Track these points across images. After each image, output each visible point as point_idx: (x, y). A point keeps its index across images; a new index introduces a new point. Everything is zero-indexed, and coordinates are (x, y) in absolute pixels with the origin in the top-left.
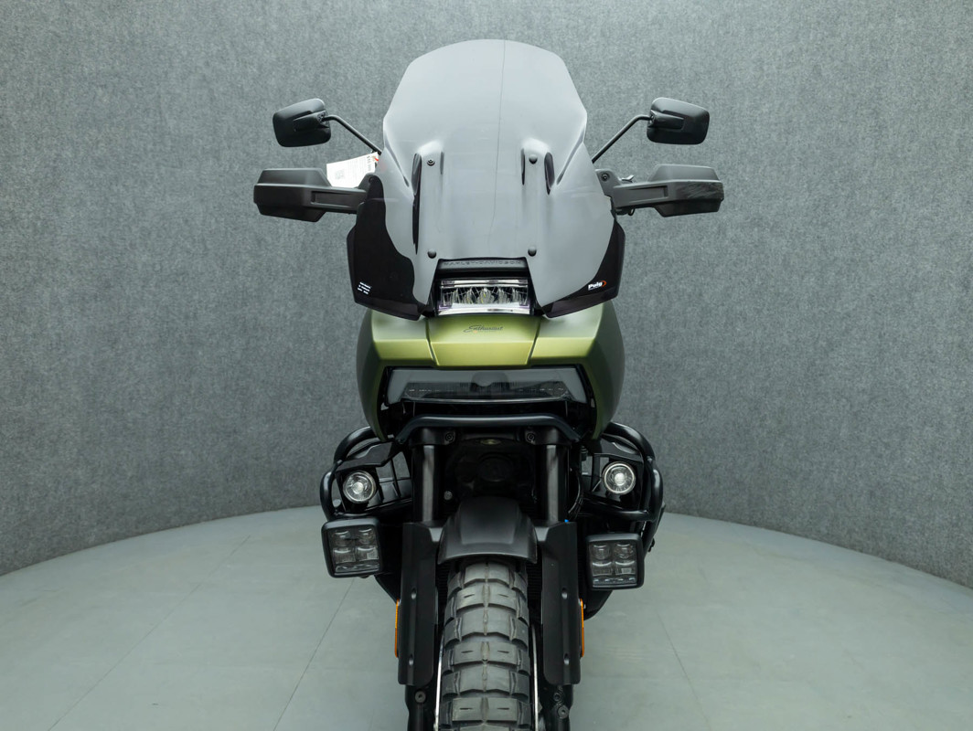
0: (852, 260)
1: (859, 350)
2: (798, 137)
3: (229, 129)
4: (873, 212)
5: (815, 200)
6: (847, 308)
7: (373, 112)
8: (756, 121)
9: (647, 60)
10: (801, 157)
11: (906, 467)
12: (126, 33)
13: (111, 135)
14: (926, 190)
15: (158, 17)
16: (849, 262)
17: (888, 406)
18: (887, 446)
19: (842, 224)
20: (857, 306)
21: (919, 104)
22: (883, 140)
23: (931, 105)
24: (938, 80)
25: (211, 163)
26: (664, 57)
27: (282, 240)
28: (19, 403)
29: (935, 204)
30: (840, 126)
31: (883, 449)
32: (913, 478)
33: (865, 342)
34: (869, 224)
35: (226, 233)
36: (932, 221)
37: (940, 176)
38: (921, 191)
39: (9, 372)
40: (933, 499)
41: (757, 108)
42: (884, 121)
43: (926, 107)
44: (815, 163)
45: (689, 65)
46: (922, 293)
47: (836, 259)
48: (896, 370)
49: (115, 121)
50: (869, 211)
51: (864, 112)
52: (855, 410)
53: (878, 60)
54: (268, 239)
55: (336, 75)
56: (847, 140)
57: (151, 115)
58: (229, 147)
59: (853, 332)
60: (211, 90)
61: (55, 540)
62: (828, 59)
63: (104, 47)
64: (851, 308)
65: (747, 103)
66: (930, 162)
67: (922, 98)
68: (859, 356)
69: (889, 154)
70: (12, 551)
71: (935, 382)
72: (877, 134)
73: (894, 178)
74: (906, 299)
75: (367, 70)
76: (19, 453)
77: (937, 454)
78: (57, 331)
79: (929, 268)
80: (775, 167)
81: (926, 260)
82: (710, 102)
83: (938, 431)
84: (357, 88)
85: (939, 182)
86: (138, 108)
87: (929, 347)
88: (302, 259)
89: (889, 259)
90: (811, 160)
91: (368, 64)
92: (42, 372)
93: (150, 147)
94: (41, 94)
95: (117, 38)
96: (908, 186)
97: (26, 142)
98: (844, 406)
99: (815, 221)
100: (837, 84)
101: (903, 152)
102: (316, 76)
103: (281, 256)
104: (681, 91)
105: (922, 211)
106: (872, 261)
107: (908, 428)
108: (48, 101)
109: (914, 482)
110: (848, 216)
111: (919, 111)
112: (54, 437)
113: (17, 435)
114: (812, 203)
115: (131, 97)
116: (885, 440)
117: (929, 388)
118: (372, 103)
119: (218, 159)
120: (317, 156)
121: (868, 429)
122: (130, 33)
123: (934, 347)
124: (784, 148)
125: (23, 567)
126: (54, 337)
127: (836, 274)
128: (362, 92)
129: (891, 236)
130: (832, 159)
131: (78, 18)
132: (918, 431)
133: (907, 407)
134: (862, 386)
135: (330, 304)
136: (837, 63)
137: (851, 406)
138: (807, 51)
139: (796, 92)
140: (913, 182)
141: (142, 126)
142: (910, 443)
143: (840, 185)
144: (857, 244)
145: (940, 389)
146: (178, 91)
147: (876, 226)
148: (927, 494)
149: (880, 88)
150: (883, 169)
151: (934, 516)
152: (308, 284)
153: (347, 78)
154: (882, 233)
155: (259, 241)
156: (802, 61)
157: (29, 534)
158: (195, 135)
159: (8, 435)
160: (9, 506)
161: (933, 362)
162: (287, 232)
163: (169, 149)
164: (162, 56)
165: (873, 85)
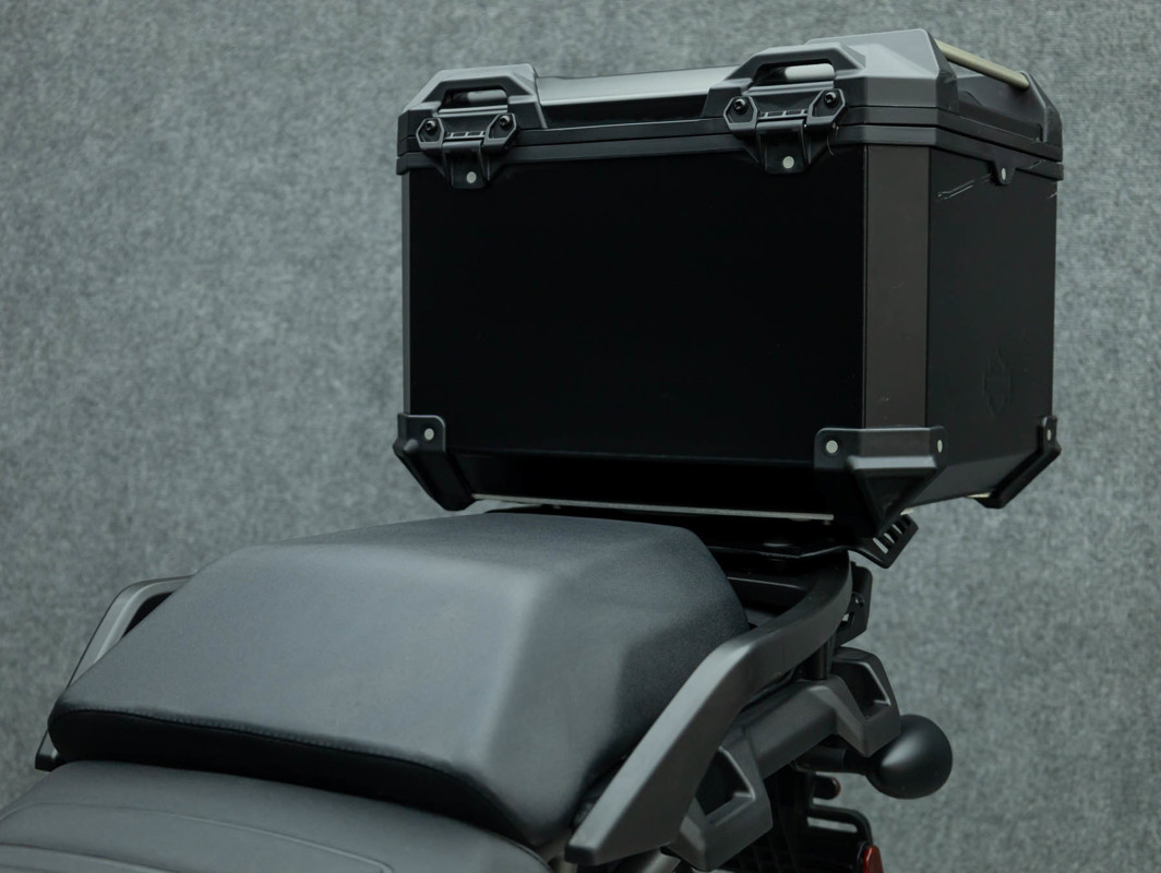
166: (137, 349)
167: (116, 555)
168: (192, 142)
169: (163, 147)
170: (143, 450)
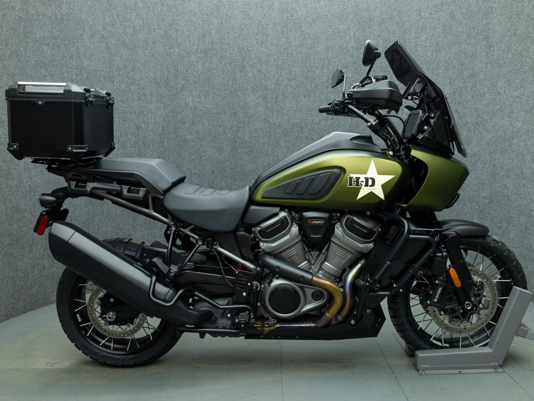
0: (476, 123)
1: (482, 174)
2: (443, 54)
3: (118, 65)
4: (487, 95)
5: (454, 89)
6: (474, 150)
7: (199, 50)
8: (418, 45)
9: (355, 13)
10: (445, 64)
11: (510, 240)
12: (58, 14)
13: (53, 72)
14: (517, 81)
15: (76, 3)
16: (475, 124)
17: (500, 206)
18: (500, 228)
19: (469, 102)
20: (480, 149)
21: (511, 32)
22: (491, 53)
23: (518, 32)
24: (521, 17)
25: (109, 84)
26: (364, 11)
27: (150, 126)
28: (10, 225)
29: (522, 89)
30: (467, 46)
31: (498, 230)
32: (515, 246)
33: (485, 170)
34: (485, 102)
35: (119, 124)
36: (521, 98)
37: (524, 73)
38: (514, 82)
39: (4, 208)
40: (527, 257)
41: (419, 38)
42: (492, 42)
43: (515, 34)
44: (453, 68)
45: (378, 15)
46: (517, 140)
47: (467, 122)
48: (504, 185)
49: (54, 64)
50: (485, 94)
51: (480, 37)
52: (481, 208)
53: (487, 8)
54: (143, 125)
55: (177, 31)
56: (471, 54)
57: (74, 59)
58: (119, 75)
59: (478, 164)
60: (107, 43)
61: (34, 299)
62: (459, 8)
63: (47, 22)
64: (476, 150)
65: (413, 35)
66: (519, 65)
67: (512, 28)
68: (482, 178)
69: (495, 61)
70: (11, 307)
71: (526, 190)
72: (488, 50)
73: (499, 75)
74: (508, 144)
75: (194, 27)
76: (12, 252)
77: (528, 232)
78: (29, 183)
79: (520, 126)
80: (430, 71)
81: (519, 121)
82: (392, 35)
83: (528, 218)
84: (189, 37)
85: (524, 76)
86: (67, 56)
87: (522, 171)
88: (162, 136)
89: (497, 121)
90: (450, 66)
91: (195, 23)
92: (22, 206)
93: (74, 77)
94: (13, 51)
95: (53, 17)
96: (507, 79)
97: (7, 78)
98: (474, 206)
99: (454, 101)
100: (464, 22)
101: (503, 60)
102: (166, 32)
103: (150, 135)
104: (374, 30)
105: (515, 93)
106: (487, 123)
107: (511, 217)
108: (18, 55)
109: (516, 248)
110: (473, 97)
111: (511, 36)
112: (30, 243)
113: (10, 242)
114: (452, 91)
115: (63, 49)
116: (499, 225)
117: (522, 194)
118: (198, 45)
119: (113, 82)
120: (168, 77)
121: (489, 219)
122: (60, 13)
123: (525, 170)
124: (435, 60)
125: (17, 315)
126: (27, 187)
127: (468, 131)
128: (192, 39)
129: (498, 108)
130: (462, 65)
131: (32, 7)
132: (517, 219)
133: (510, 206)
134: (485, 194)
135: (179, 161)
136: (463, 10)
137: (479, 206)
138: (446, 4)
139: (441, 28)
140: (509, 77)
141: (70, 66)
142: (512, 226)
143: (468, 80)
144: (479, 113)
145: (529, 194)
146: (89, 45)
147: (489, 103)
148: (523, 255)
149: (489, 23)
150: (492, 70)
151: (528, 267)
152: (166, 150)
153: (183, 32)
154: (492, 107)
155: (138, 127)
156: (444, 10)
157: (20, 297)
158: (99, 69)
159: (5, 243)
160: (8, 282)
161: (524, 179)
162: (153, 122)
163: (85, 78)
164: (79, 26)
165: (485, 21)
166: (496, 132)
167: (494, 171)
168: (505, 90)
169: (500, 93)
170: (498, 151)
